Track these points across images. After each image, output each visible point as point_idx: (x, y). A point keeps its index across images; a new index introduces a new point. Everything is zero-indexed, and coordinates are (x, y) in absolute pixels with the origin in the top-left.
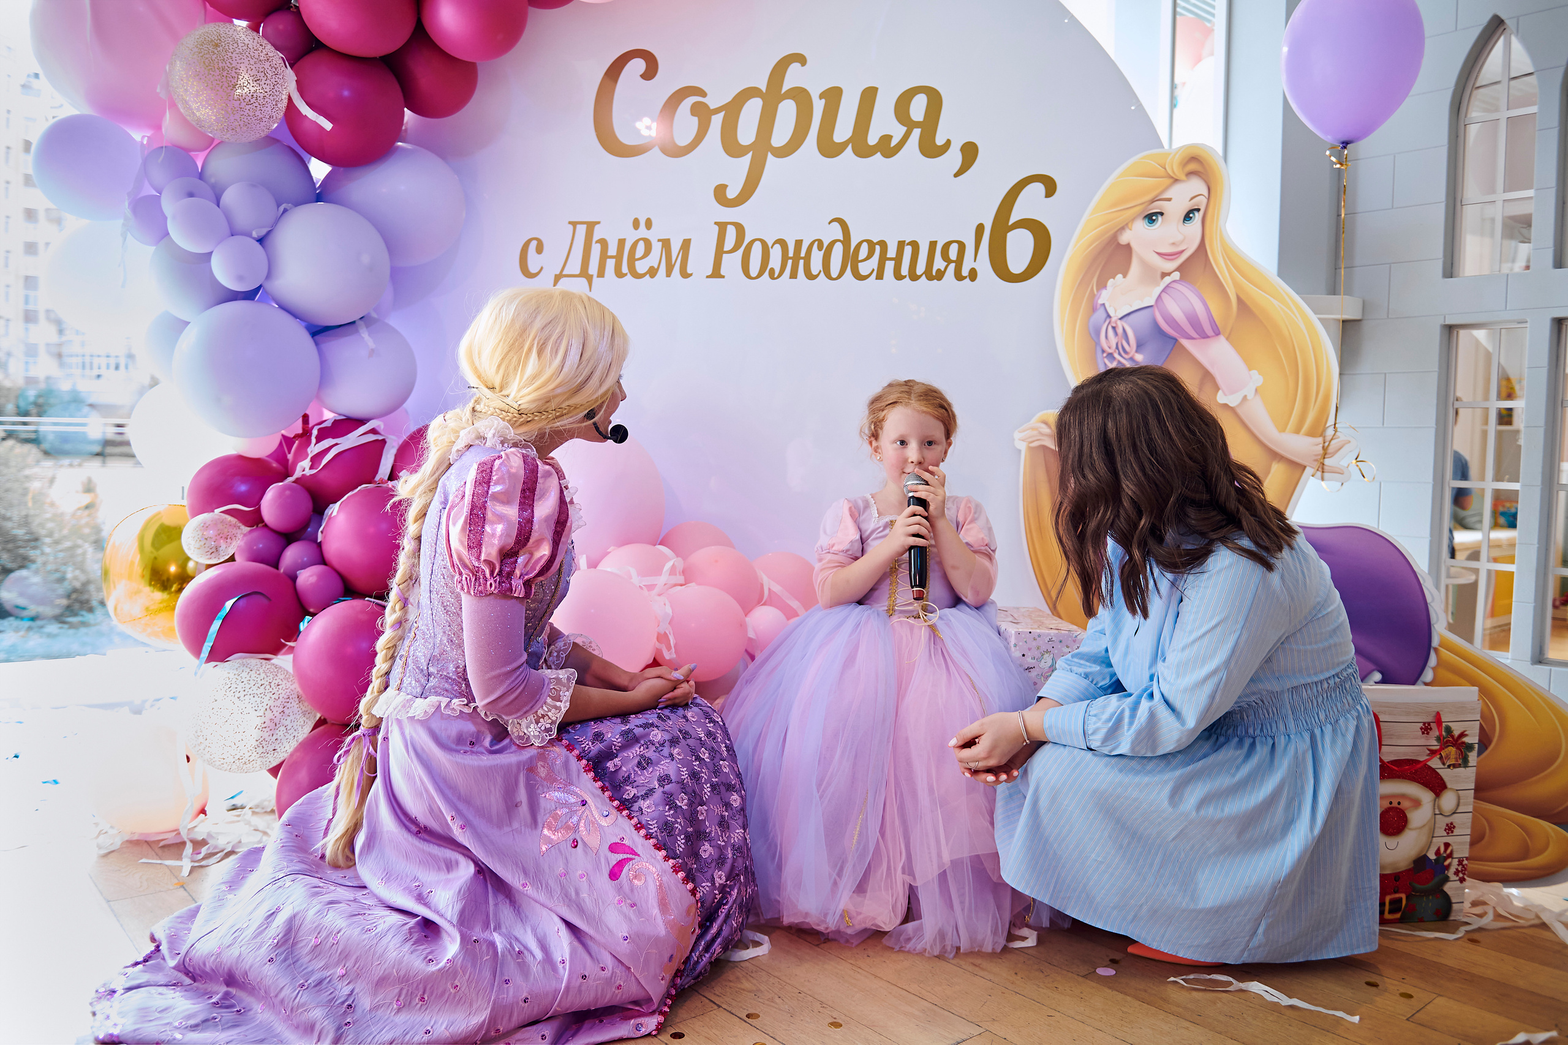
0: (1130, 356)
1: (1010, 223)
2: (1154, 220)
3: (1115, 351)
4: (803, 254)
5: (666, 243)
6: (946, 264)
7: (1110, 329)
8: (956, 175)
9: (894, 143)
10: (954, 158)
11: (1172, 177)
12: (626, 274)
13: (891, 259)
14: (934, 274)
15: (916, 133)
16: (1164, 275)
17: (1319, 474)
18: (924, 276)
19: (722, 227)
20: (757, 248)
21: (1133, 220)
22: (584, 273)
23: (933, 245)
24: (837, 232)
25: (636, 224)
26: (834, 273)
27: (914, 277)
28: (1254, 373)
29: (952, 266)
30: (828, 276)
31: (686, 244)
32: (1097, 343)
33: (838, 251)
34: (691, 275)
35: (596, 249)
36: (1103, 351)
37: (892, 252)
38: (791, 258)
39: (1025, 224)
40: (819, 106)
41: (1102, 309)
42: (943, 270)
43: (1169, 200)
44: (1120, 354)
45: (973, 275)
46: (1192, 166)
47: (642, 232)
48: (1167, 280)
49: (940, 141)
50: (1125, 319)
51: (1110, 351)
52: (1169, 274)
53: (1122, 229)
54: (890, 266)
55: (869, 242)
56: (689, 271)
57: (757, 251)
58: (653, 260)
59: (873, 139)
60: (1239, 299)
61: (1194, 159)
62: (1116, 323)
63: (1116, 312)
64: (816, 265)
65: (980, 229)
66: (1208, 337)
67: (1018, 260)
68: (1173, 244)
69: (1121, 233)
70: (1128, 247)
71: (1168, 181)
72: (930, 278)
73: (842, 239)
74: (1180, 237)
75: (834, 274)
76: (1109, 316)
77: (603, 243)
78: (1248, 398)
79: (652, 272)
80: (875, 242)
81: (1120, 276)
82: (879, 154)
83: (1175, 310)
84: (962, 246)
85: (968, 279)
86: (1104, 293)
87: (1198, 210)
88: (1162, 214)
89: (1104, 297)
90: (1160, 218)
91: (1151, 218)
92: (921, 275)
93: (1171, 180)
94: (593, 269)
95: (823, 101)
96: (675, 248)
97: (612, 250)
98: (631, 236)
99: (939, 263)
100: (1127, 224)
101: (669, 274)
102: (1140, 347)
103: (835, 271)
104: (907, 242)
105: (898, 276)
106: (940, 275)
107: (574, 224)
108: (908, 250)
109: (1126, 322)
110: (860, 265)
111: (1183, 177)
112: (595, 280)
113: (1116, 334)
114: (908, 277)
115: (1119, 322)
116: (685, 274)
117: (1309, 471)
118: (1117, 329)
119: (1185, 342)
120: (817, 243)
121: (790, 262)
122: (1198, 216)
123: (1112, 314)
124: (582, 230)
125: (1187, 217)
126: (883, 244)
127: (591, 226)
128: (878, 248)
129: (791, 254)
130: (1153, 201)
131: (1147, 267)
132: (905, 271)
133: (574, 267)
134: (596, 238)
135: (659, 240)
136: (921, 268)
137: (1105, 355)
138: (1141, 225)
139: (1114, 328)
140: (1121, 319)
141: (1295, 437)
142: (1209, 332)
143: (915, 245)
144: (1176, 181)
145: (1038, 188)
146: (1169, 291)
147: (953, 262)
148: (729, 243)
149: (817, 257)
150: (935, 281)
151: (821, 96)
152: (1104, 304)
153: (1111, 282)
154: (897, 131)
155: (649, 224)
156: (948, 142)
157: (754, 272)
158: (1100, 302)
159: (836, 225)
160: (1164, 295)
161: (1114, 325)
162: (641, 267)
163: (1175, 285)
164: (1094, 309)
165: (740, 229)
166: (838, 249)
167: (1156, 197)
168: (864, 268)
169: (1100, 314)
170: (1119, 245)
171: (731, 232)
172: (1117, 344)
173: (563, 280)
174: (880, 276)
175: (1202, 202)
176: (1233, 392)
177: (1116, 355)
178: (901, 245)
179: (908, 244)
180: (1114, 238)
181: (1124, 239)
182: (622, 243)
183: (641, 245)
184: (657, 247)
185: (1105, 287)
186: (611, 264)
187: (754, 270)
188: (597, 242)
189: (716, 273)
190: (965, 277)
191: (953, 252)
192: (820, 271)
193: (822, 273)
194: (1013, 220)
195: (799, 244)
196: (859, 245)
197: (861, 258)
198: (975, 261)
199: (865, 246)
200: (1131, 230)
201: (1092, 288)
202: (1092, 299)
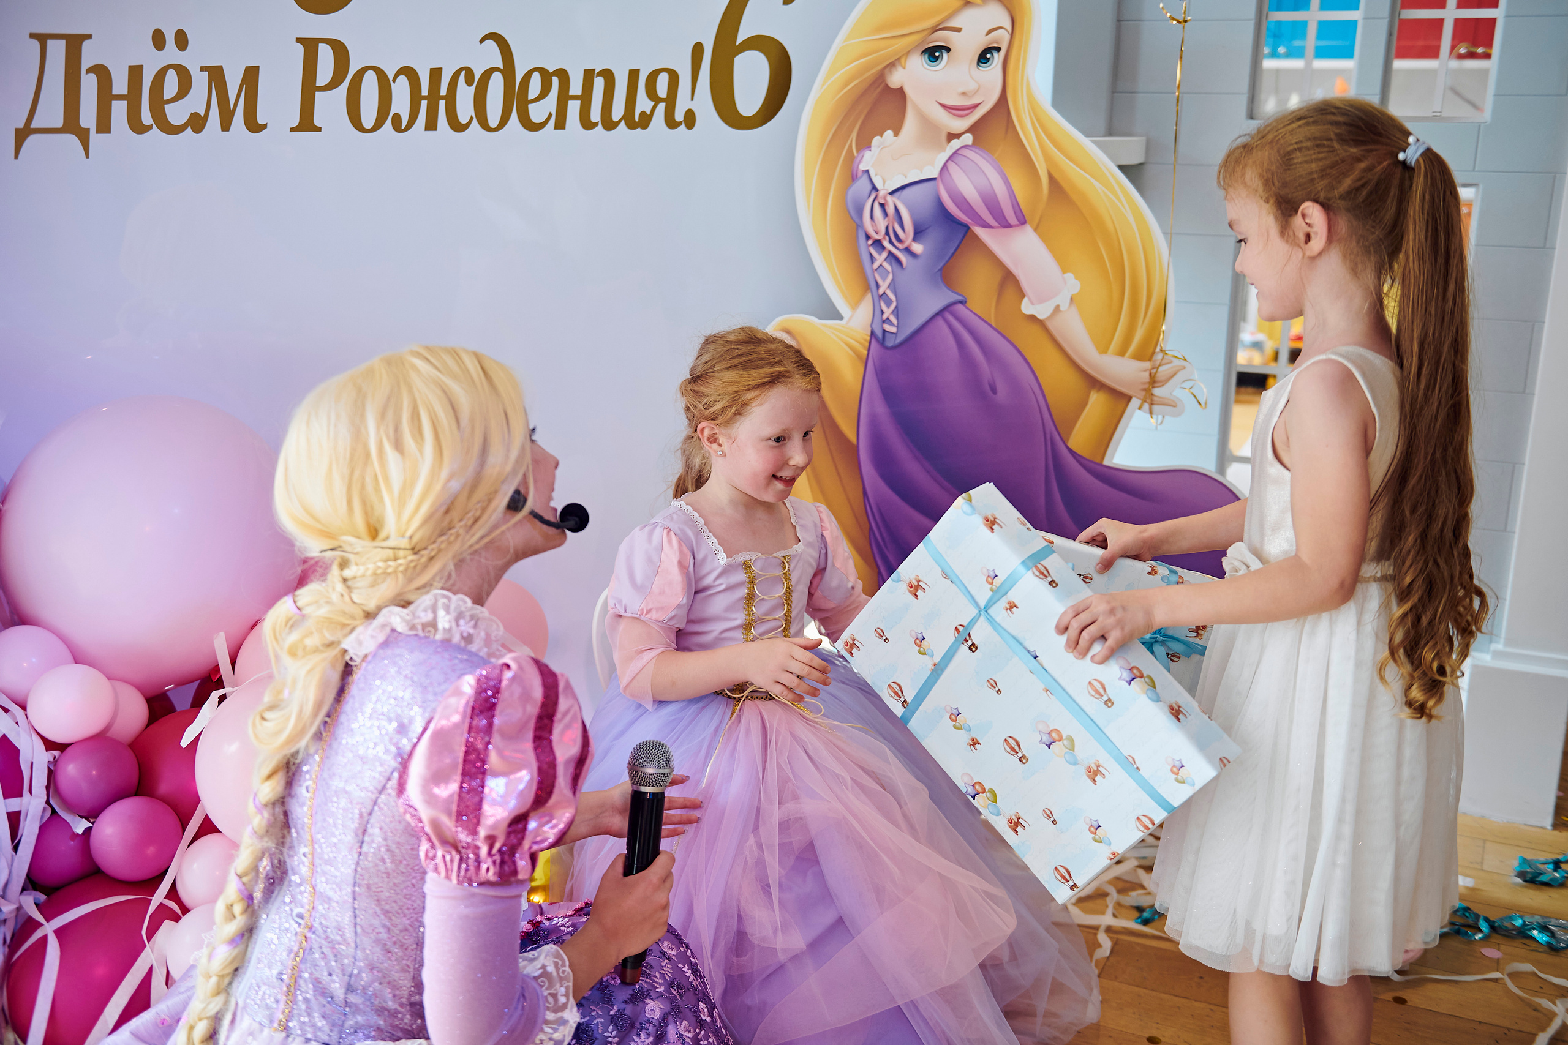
0: (906, 245)
1: (739, 41)
2: (937, 58)
3: (884, 238)
4: (443, 92)
5: (216, 74)
6: (653, 103)
7: (877, 207)
12: (150, 128)
13: (575, 98)
14: (637, 119)
16: (951, 137)
17: (1146, 406)
18: (623, 122)
19: (310, 46)
20: (370, 82)
21: (908, 53)
22: (71, 124)
23: (634, 74)
24: (491, 56)
25: (158, 40)
26: (493, 120)
27: (609, 125)
28: (1069, 276)
29: (662, 107)
30: (485, 125)
31: (251, 75)
32: (860, 225)
33: (496, 86)
34: (265, 126)
35: (89, 85)
36: (868, 237)
37: (576, 88)
38: (424, 98)
39: (758, 43)
41: (865, 176)
42: (648, 112)
43: (958, 30)
44: (891, 242)
45: (690, 119)
47: (171, 54)
48: (956, 144)
50: (897, 194)
51: (878, 237)
52: (958, 136)
53: (892, 65)
54: (574, 108)
55: (542, 71)
56: (261, 121)
57: (370, 86)
58: (197, 100)
60: (1051, 178)
62: (886, 200)
63: (885, 185)
64: (465, 109)
65: (698, 49)
66: (1008, 226)
67: (748, 97)
68: (964, 94)
69: (891, 72)
70: (900, 93)
71: (958, 3)
72: (632, 125)
73: (502, 68)
74: (972, 86)
75: (493, 122)
76: (875, 188)
77: (102, 73)
78: (1062, 308)
79: (197, 123)
80: (551, 71)
81: (889, 133)
83: (967, 187)
84: (674, 76)
85: (683, 126)
86: (867, 155)
87: (998, 49)
88: (948, 50)
89: (868, 161)
90: (945, 55)
91: (933, 53)
92: (619, 122)
93: (961, 3)
94: (88, 117)
96: (233, 82)
97: (120, 85)
98: (152, 62)
99: (643, 104)
100: (899, 59)
101: (226, 126)
102: (918, 234)
103: (494, 116)
104: (596, 71)
105: (587, 123)
106: (645, 121)
107: (42, 39)
108: (599, 83)
109: (898, 198)
110: (530, 106)
112: (94, 137)
113: (886, 214)
114: (600, 124)
115: (889, 198)
116: (254, 127)
117: (1135, 402)
118: (886, 207)
119: (979, 231)
120: (463, 73)
121: (424, 103)
122: (997, 58)
123: (879, 185)
124: (57, 50)
125: (983, 58)
126: (562, 74)
127: (74, 43)
128: (555, 80)
129: (425, 91)
130: (935, 29)
131: (927, 124)
132: (595, 115)
133: (51, 113)
134: (86, 62)
135: (203, 69)
136: (618, 112)
137: (870, 242)
138: (918, 63)
139: (882, 206)
140: (892, 193)
141: (1119, 360)
142: (1012, 220)
143: (608, 75)
144: (968, 3)
146: (958, 159)
147: (662, 100)
148: (325, 71)
149: (465, 96)
150: (639, 129)
152: (867, 171)
153: (876, 140)
155: (182, 41)
157: (368, 120)
158: (862, 167)
159: (491, 44)
160: (951, 165)
161: (882, 202)
162: (177, 114)
163: (966, 152)
164: (854, 178)
165: (341, 51)
166: (497, 82)
167: (939, 24)
168: (537, 112)
169: (862, 185)
170: (887, 86)
171: (326, 57)
172: (887, 228)
173: (32, 139)
174: (560, 125)
175: (1002, 38)
176: (1042, 301)
177: (886, 244)
178: (589, 75)
179: (599, 74)
180: (880, 79)
181: (895, 79)
182: (136, 72)
183: (171, 78)
184: (200, 81)
185: (869, 147)
186: (119, 109)
187: (368, 117)
188: (88, 71)
189: (306, 123)
190: (680, 124)
191: (662, 86)
192: (472, 118)
193: (475, 121)
194: (741, 37)
195: (436, 74)
196: (528, 76)
197: (530, 97)
198: (692, 99)
199: (536, 78)
200: (904, 68)
201: (851, 146)
202: (851, 160)
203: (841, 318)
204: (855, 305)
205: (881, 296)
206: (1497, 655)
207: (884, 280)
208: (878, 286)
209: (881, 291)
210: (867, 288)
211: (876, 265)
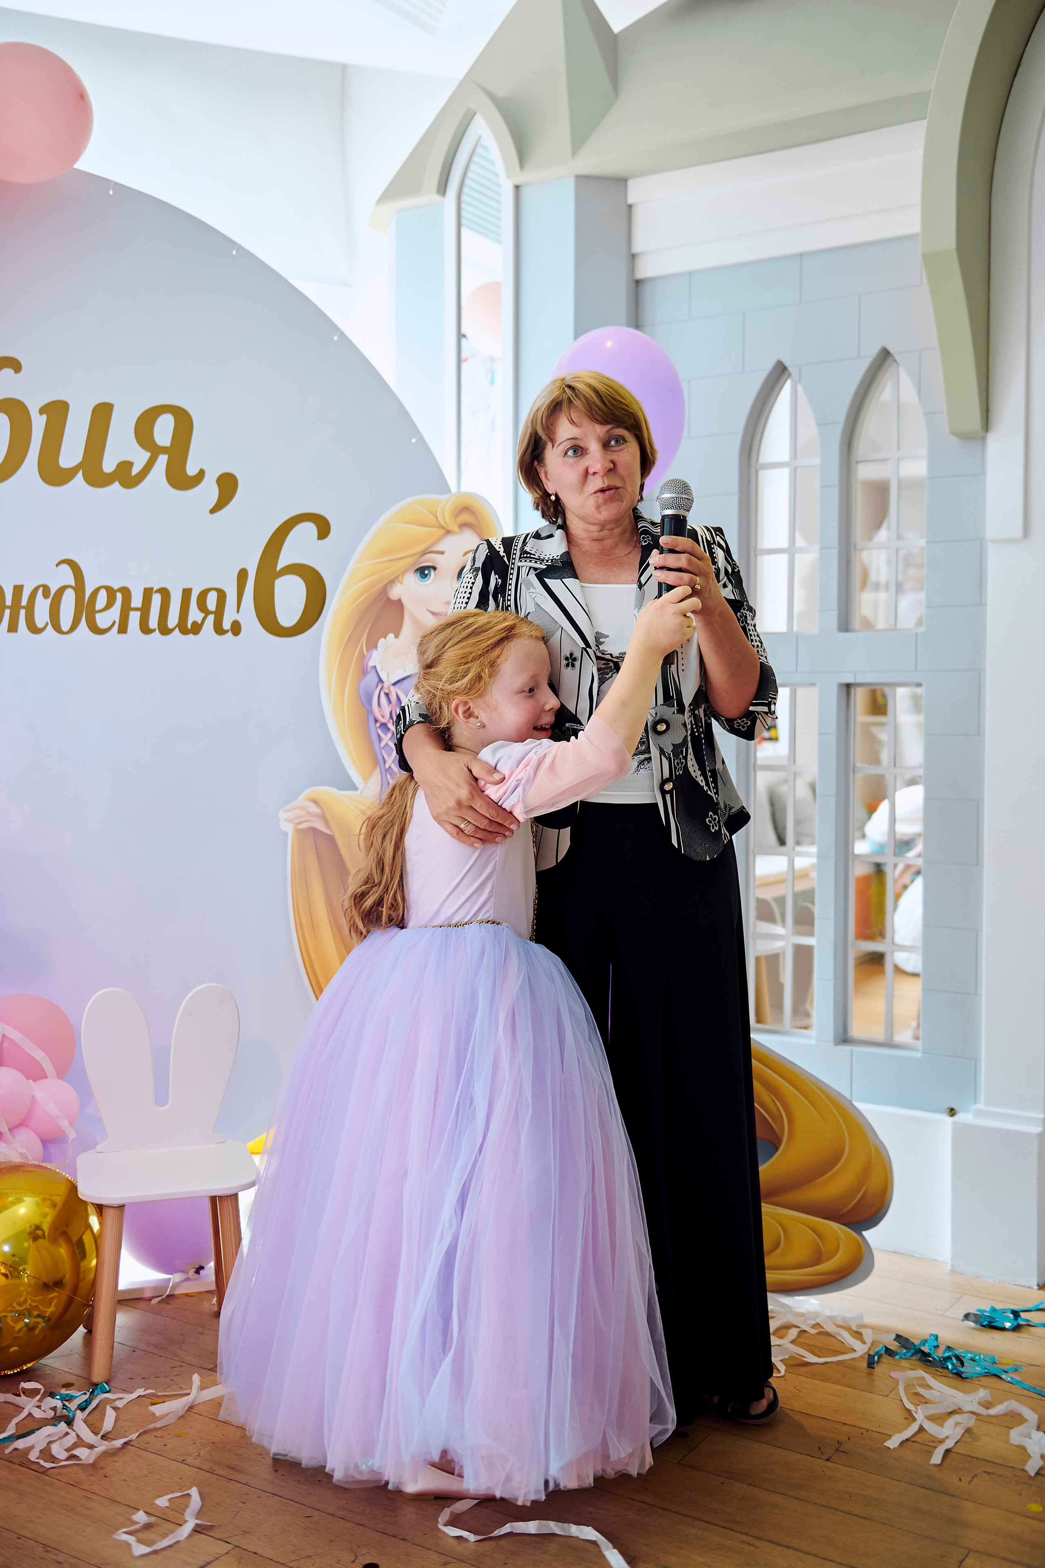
1: (278, 568)
2: (426, 575)
3: (389, 721)
4: (24, 603)
6: (204, 615)
7: (383, 696)
8: (213, 511)
9: (135, 471)
10: (209, 490)
11: (444, 528)
13: (136, 609)
14: (189, 627)
15: (163, 459)
18: (177, 629)
21: (404, 572)
23: (187, 593)
24: (67, 576)
26: (65, 625)
27: (165, 630)
29: (211, 618)
30: (58, 629)
32: (370, 711)
33: (69, 601)
36: (376, 721)
37: (137, 601)
38: (8, 607)
39: (295, 569)
40: (39, 423)
41: (373, 672)
42: (200, 622)
43: (442, 553)
44: (393, 724)
45: (236, 629)
46: (465, 517)
49: (191, 470)
50: (398, 685)
51: (384, 721)
53: (392, 582)
54: (134, 618)
55: (108, 589)
59: (109, 466)
61: (466, 509)
62: (389, 690)
63: (389, 678)
64: (42, 615)
65: (243, 575)
67: (287, 612)
68: (446, 603)
69: (391, 587)
70: (399, 604)
71: (441, 532)
72: (184, 631)
73: (74, 585)
75: (65, 627)
76: (381, 681)
80: (116, 588)
81: (391, 636)
82: (117, 484)
84: (222, 595)
85: (230, 634)
86: (375, 653)
88: (435, 568)
89: (375, 659)
90: (432, 572)
91: (423, 572)
92: (173, 629)
93: (443, 531)
95: (44, 417)
99: (195, 615)
100: (397, 577)
103: (66, 622)
104: (154, 590)
105: (145, 629)
106: (196, 629)
108: (157, 599)
109: (399, 688)
110: (98, 616)
111: (455, 528)
113: (390, 702)
114: (157, 630)
115: (392, 688)
118: (390, 696)
120: (41, 589)
121: (9, 612)
123: (384, 678)
125: (461, 574)
126: (126, 592)
128: (119, 596)
129: (10, 603)
130: (424, 553)
132: (153, 623)
136: (173, 620)
137: (378, 725)
138: (412, 579)
139: (387, 695)
140: (394, 684)
143: (165, 593)
144: (448, 532)
145: (309, 529)
147: (212, 613)
149: (42, 606)
150: (191, 635)
151: (42, 411)
152: (375, 667)
153: (382, 641)
154: (139, 457)
156: (201, 474)
158: (371, 664)
159: (66, 568)
161: (387, 691)
164: (365, 672)
166: (69, 597)
167: (427, 549)
168: (103, 621)
169: (371, 678)
170: (389, 599)
172: (391, 713)
174: (123, 629)
177: (390, 725)
178: (148, 593)
179: (157, 591)
180: (383, 594)
181: (395, 593)
185: (376, 647)
190: (227, 631)
191: (212, 602)
192: (47, 624)
193: (50, 626)
194: (281, 565)
195: (18, 590)
196: (95, 592)
197: (98, 607)
198: (238, 612)
199: (102, 595)
200: (402, 584)
201: (362, 646)
202: (362, 659)
203: (356, 789)
204: (366, 779)
205: (387, 770)
206: (979, 1113)
207: (389, 756)
208: (385, 762)
209: (387, 766)
210: (376, 763)
211: (383, 744)
